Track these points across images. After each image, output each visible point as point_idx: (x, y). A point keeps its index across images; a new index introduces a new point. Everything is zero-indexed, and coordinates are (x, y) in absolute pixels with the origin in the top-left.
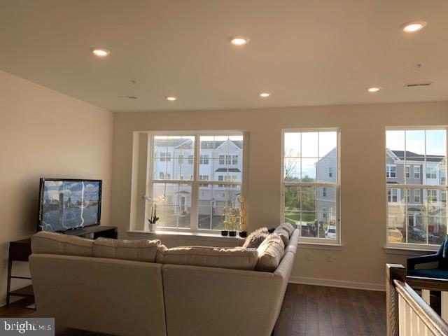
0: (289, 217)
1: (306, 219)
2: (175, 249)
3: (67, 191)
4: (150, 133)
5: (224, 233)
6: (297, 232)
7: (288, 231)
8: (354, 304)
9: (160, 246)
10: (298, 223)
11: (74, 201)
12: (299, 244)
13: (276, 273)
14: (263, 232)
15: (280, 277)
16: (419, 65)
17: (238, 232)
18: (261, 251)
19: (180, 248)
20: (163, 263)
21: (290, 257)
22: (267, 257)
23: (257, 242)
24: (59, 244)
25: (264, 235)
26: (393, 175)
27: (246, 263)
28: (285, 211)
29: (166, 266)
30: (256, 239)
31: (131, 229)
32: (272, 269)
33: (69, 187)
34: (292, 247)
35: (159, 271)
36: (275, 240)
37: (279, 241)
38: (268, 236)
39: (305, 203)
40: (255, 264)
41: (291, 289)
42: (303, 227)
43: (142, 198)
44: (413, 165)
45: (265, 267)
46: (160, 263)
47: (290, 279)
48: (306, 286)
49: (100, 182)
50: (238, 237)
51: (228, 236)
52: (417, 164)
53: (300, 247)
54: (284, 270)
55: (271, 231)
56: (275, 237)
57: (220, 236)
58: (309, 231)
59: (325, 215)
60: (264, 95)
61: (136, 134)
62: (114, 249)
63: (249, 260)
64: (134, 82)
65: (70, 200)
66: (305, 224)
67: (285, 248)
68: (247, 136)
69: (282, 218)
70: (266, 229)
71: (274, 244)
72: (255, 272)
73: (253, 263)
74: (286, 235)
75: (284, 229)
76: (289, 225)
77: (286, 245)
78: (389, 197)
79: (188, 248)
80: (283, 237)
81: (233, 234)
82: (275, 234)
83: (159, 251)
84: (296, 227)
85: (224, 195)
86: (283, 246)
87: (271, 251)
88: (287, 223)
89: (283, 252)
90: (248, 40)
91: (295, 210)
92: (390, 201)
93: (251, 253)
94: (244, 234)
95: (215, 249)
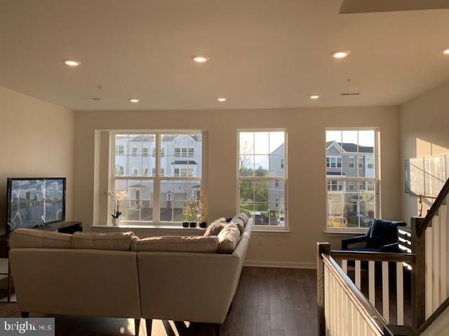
0: (244, 208)
1: (259, 209)
2: (147, 239)
3: (34, 189)
4: (111, 132)
5: (185, 225)
6: (251, 220)
7: (243, 220)
8: (299, 281)
9: (133, 237)
10: (252, 213)
11: (39, 199)
12: (252, 232)
13: (233, 254)
14: (222, 222)
15: (237, 258)
16: (349, 80)
17: (198, 223)
18: (221, 237)
19: (152, 239)
20: (138, 251)
21: (244, 242)
22: (226, 242)
23: (217, 231)
24: (38, 239)
25: (223, 224)
26: (339, 165)
27: (209, 247)
28: (241, 203)
29: (140, 253)
30: (216, 229)
31: (95, 224)
32: (231, 252)
33: (35, 185)
34: (246, 234)
35: (135, 258)
36: (233, 229)
37: (236, 229)
38: (226, 226)
39: (258, 193)
40: (216, 249)
41: (246, 271)
42: (257, 216)
43: (104, 194)
44: (356, 157)
45: (225, 250)
46: (135, 251)
47: (244, 263)
48: (259, 268)
49: (64, 179)
50: (198, 227)
51: (189, 228)
52: (360, 155)
53: (253, 234)
54: (240, 252)
55: (228, 221)
56: (232, 226)
57: (182, 227)
58: (262, 220)
59: (277, 205)
60: (222, 100)
61: (97, 133)
62: (91, 242)
63: (212, 245)
64: (100, 87)
65: (36, 198)
66: (258, 213)
67: (241, 234)
68: (206, 134)
69: (238, 209)
70: (224, 219)
71: (232, 232)
72: (218, 255)
73: (214, 247)
74: (242, 224)
75: (240, 218)
76: (244, 215)
77: (241, 232)
78: (329, 187)
79: (158, 238)
80: (238, 225)
81: (193, 225)
82: (232, 223)
83: (133, 241)
84: (250, 216)
85: (180, 188)
86: (239, 232)
87: (229, 237)
88: (243, 214)
89: (239, 238)
90: (208, 59)
91: (250, 201)
92: (329, 189)
93: (213, 239)
94: (204, 225)
95: (183, 238)
